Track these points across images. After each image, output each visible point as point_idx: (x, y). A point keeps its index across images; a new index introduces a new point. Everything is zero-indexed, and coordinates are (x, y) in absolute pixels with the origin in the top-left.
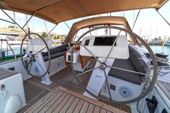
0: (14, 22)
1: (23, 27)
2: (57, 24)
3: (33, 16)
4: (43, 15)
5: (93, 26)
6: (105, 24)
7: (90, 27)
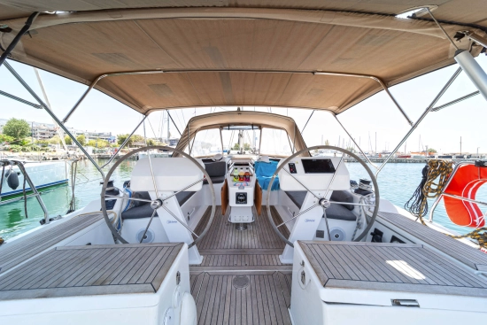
0: (38, 104)
1: (65, 120)
2: (146, 114)
3: (92, 90)
4: (118, 87)
5: (229, 125)
6: (253, 125)
7: (221, 127)
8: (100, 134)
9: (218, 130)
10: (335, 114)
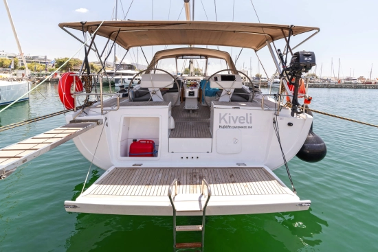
2: (128, 50)
5: (183, 55)
6: (201, 56)
7: (177, 57)
8: (34, 58)
9: (174, 59)
10: (256, 51)
